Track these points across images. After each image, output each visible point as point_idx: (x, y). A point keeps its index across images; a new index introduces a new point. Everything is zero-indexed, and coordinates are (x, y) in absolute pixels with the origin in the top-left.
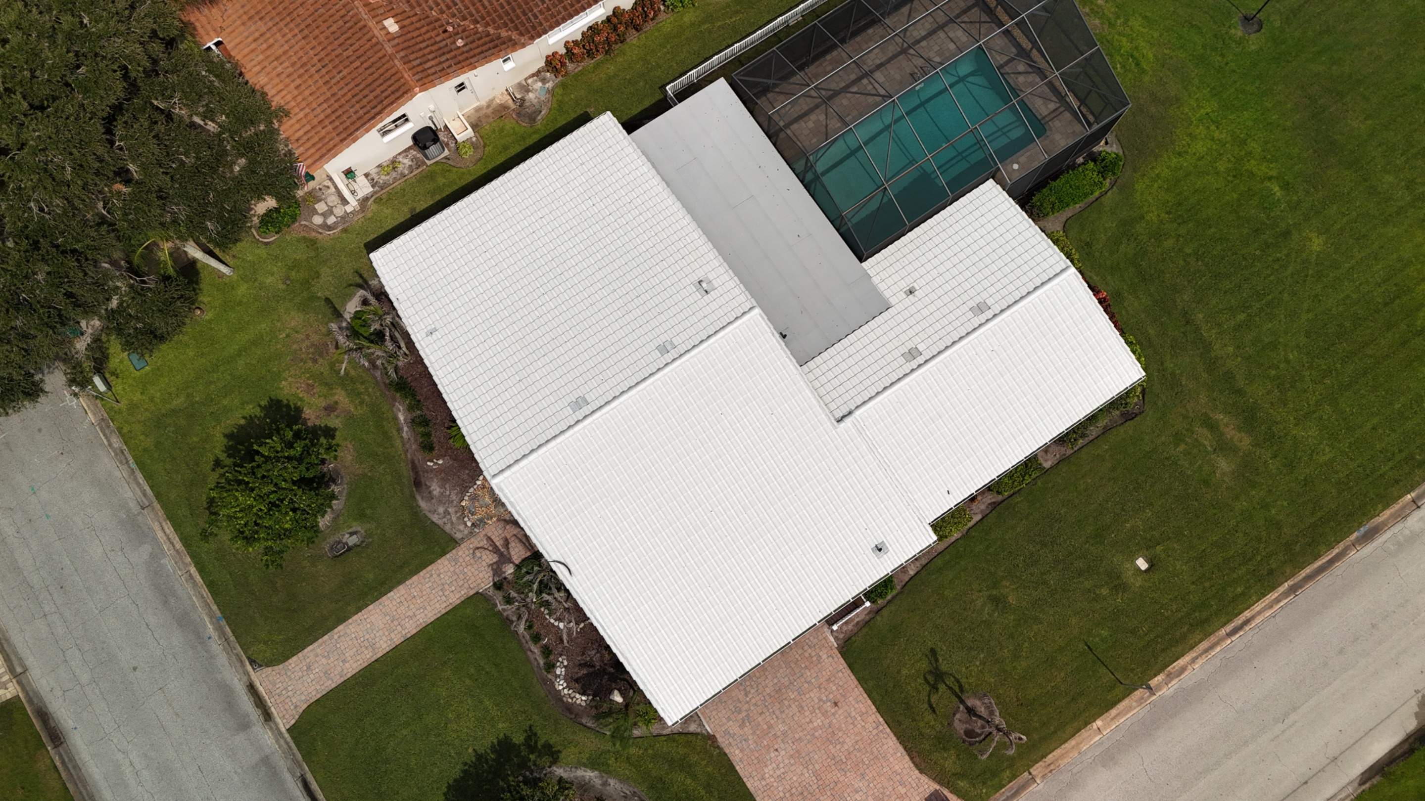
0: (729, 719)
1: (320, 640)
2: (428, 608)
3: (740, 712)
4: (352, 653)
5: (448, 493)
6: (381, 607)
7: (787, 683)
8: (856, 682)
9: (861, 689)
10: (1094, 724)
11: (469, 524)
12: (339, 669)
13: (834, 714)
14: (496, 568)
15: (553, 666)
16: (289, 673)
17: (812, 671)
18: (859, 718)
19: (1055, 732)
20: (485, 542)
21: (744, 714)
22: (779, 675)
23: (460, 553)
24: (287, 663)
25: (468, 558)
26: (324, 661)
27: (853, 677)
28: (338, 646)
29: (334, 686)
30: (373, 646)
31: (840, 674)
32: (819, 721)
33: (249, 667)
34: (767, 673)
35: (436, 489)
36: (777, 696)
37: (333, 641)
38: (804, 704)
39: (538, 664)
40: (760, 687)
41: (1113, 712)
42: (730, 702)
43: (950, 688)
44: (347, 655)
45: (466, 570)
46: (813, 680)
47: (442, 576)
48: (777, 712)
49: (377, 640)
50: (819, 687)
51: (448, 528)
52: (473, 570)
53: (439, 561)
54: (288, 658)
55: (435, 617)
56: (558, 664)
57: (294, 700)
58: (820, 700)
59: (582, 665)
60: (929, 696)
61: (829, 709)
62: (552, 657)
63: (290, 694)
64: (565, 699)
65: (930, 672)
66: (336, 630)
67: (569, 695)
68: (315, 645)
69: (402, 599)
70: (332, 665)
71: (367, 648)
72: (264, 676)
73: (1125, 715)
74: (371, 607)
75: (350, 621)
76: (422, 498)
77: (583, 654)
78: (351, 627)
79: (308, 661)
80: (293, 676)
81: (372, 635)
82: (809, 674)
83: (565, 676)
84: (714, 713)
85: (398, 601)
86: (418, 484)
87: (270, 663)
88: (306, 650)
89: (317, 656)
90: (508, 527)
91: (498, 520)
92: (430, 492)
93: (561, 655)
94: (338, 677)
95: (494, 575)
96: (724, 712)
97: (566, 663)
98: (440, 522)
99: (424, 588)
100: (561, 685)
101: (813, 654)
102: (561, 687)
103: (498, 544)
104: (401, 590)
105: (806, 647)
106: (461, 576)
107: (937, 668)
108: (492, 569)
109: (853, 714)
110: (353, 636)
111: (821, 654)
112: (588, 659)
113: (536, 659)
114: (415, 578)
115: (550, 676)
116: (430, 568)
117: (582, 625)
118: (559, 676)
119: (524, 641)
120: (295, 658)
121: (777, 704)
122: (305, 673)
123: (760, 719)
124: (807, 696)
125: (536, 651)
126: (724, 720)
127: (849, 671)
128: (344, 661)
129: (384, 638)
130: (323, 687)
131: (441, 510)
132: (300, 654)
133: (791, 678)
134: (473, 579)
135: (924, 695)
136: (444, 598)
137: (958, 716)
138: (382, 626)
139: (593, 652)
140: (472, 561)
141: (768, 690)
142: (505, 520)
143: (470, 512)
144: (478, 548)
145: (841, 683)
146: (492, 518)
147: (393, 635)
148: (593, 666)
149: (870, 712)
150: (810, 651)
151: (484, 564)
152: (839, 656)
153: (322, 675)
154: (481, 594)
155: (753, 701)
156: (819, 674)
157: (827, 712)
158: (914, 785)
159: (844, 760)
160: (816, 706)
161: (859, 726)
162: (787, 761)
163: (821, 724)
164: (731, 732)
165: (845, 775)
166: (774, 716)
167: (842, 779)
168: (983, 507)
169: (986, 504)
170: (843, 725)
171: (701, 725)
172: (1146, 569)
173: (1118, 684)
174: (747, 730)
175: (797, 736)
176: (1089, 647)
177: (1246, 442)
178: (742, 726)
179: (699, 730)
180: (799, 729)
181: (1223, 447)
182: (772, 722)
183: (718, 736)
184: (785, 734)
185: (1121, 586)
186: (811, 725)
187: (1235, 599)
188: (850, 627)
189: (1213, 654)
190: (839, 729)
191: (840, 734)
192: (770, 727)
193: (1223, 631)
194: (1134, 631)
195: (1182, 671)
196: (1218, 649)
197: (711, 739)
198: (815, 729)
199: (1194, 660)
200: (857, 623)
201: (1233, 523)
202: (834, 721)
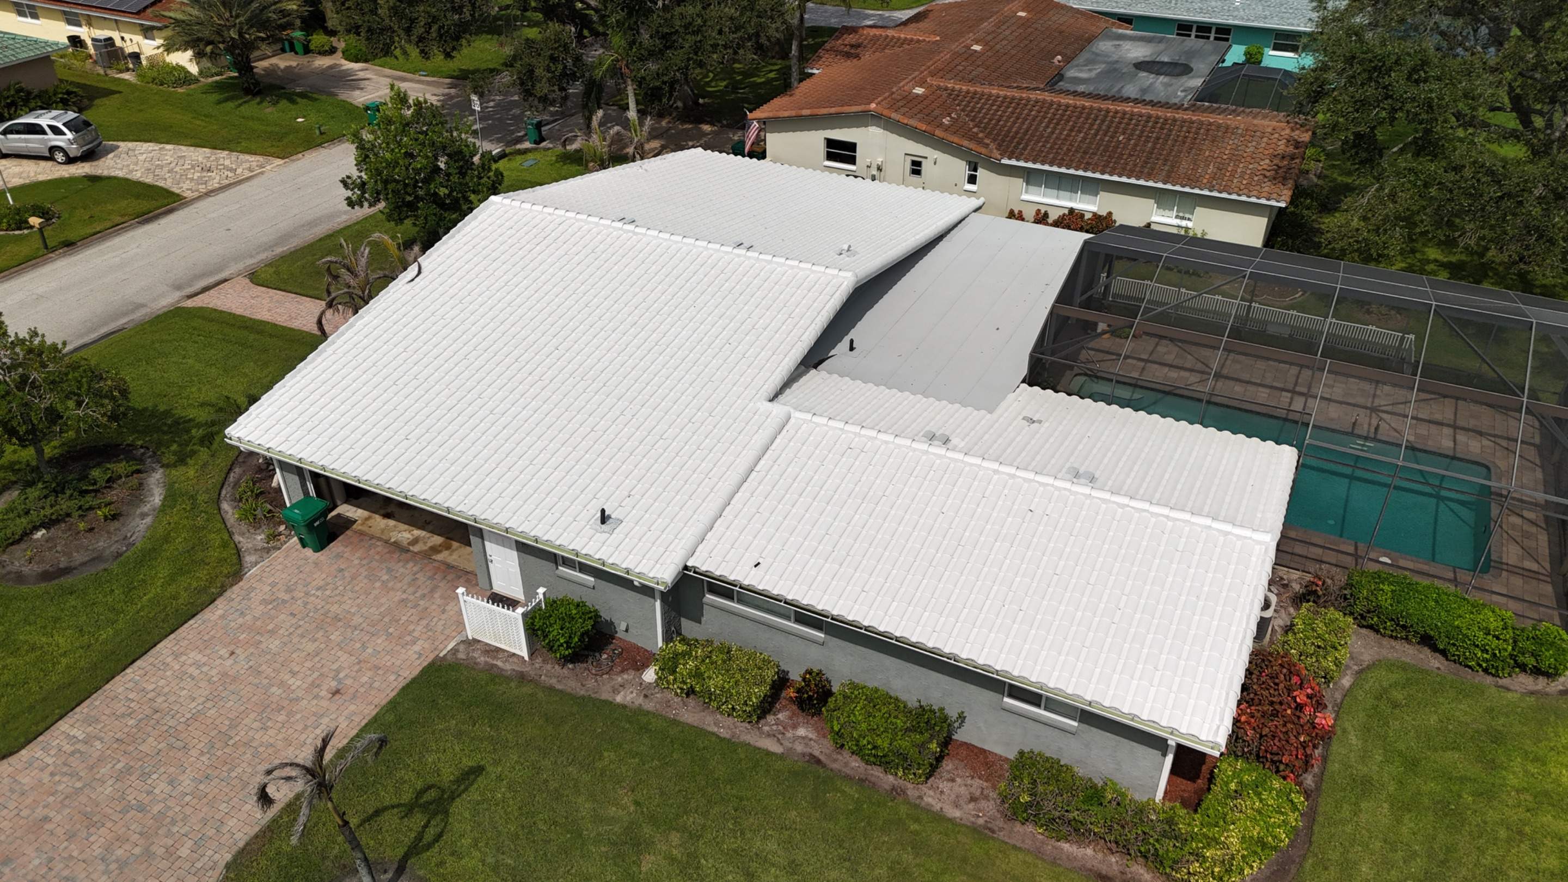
0: (274, 585)
3: (289, 591)
7: (353, 623)
8: (385, 702)
12: (259, 311)
13: (316, 697)
16: (245, 291)
17: (386, 644)
18: (318, 732)
21: (286, 597)
22: (365, 610)
24: (256, 287)
27: (393, 694)
28: (286, 303)
29: (238, 313)
31: (393, 678)
32: (299, 683)
33: (246, 274)
34: (363, 597)
36: (328, 620)
38: (323, 655)
40: (338, 598)
42: (302, 576)
43: (420, 836)
46: (369, 650)
48: (299, 631)
50: (360, 662)
57: (215, 301)
58: (337, 671)
60: (392, 807)
61: (325, 687)
63: (223, 298)
65: (440, 790)
68: (283, 293)
72: (240, 282)
80: (242, 293)
82: (379, 641)
84: (280, 567)
94: (249, 312)
96: (284, 576)
101: (416, 634)
105: (424, 622)
107: (452, 797)
109: (325, 722)
111: (421, 642)
121: (314, 625)
122: (248, 297)
123: (283, 617)
124: (339, 654)
126: (270, 580)
127: (401, 686)
130: (234, 309)
132: (268, 290)
133: (364, 625)
135: (391, 799)
141: (334, 608)
145: (375, 684)
150: (419, 628)
152: (425, 664)
155: (312, 599)
156: (383, 653)
157: (318, 687)
158: (199, 865)
159: (230, 743)
160: (325, 669)
161: (304, 736)
162: (214, 672)
163: (293, 687)
164: (253, 594)
165: (202, 753)
166: (292, 630)
167: (194, 753)
168: (799, 748)
169: (808, 750)
170: (298, 716)
171: (256, 563)
174: (260, 610)
175: (263, 668)
178: (265, 602)
179: (247, 564)
180: (277, 665)
182: (281, 632)
183: (241, 584)
184: (264, 653)
186: (288, 676)
188: (481, 659)
190: (289, 714)
191: (281, 718)
192: (272, 632)
197: (236, 579)
198: (282, 684)
200: (493, 665)
202: (304, 702)
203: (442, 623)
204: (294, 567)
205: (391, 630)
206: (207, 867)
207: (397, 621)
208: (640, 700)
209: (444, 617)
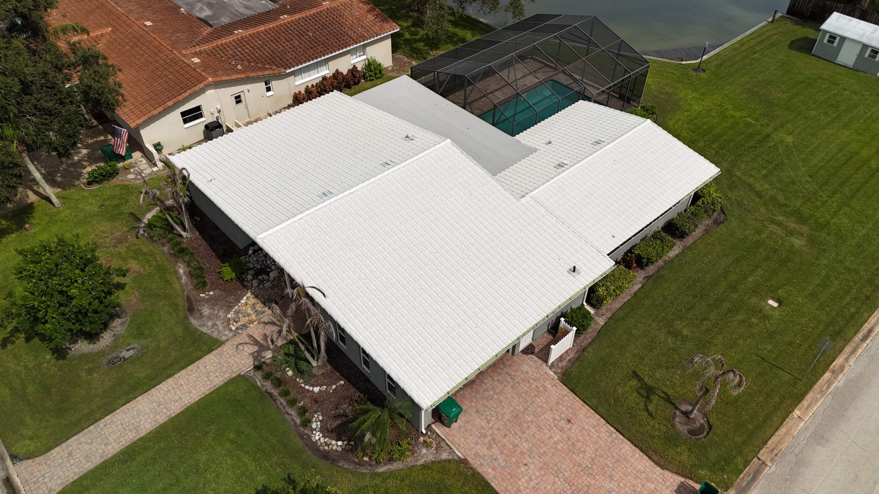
0: (477, 443)
1: (86, 431)
2: (194, 392)
3: (485, 436)
4: (115, 436)
5: (216, 312)
6: (149, 397)
7: (522, 410)
8: (582, 403)
9: (587, 407)
10: (794, 413)
11: (233, 328)
12: (100, 451)
13: (570, 429)
14: (257, 356)
15: (310, 421)
16: (48, 463)
17: (542, 398)
18: (593, 430)
19: (764, 422)
20: (247, 339)
21: (490, 438)
22: (513, 404)
23: (225, 349)
24: (48, 454)
25: (232, 351)
26: (87, 447)
27: (578, 399)
28: (103, 433)
29: (92, 467)
30: (137, 429)
31: (566, 398)
32: (558, 436)
33: (9, 462)
34: (503, 404)
35: (206, 311)
36: (515, 420)
37: (98, 429)
38: (541, 424)
39: (295, 423)
40: (499, 415)
41: (805, 403)
42: (474, 430)
43: (663, 397)
44: (110, 439)
45: (229, 360)
46: (544, 405)
47: (208, 367)
48: (519, 433)
49: (142, 422)
50: (551, 410)
51: (215, 335)
52: (236, 359)
53: (206, 357)
54: (51, 448)
55: (200, 398)
56: (314, 419)
57: (49, 485)
58: (554, 419)
59: (335, 417)
60: (646, 405)
61: (564, 426)
62: (307, 414)
63: (47, 480)
64: (321, 448)
65: (641, 388)
66: (103, 420)
67: (326, 443)
68: (81, 434)
69: (170, 388)
70: (94, 449)
71: (131, 431)
72: (22, 468)
73: (816, 404)
74: (140, 398)
75: (118, 411)
76: (194, 318)
77: (337, 408)
78: (117, 416)
79: (70, 449)
80: (52, 464)
81: (138, 420)
82: (539, 400)
83: (321, 428)
84: (462, 440)
85: (166, 390)
86: (191, 310)
87: (30, 456)
88: (70, 441)
89: (80, 443)
90: (267, 327)
91: (259, 323)
92: (201, 314)
93: (316, 413)
94: (98, 458)
95: (254, 360)
96: (471, 438)
97: (321, 418)
98: (209, 332)
99: (191, 377)
100: (317, 436)
101: (539, 385)
102: (317, 438)
103: (258, 339)
104: (170, 381)
105: (532, 381)
106: (225, 365)
107: (645, 384)
108: (253, 356)
109: (586, 427)
110: (119, 422)
111: (545, 384)
112: (341, 411)
113: (293, 420)
114: (183, 372)
115: (306, 431)
116: (197, 362)
117: (334, 387)
118: (315, 429)
119: (281, 407)
120: (57, 449)
121: (517, 427)
122: (66, 459)
123: (505, 441)
124: (543, 417)
125: (293, 413)
126: (472, 445)
127: (573, 395)
128: (106, 445)
129: (149, 421)
130: (81, 470)
131: (210, 324)
132: (64, 445)
133: (525, 405)
134: (236, 365)
135: (642, 405)
136: (209, 383)
137: (677, 420)
138: (149, 411)
139: (346, 406)
140: (235, 353)
141: (507, 417)
142: (264, 323)
143: (234, 321)
144: (241, 344)
145: (569, 405)
146: (253, 323)
147: (158, 417)
148: (346, 416)
149: (601, 424)
150: (535, 383)
151: (246, 354)
152: (561, 384)
153: (82, 459)
154: (243, 375)
155: (496, 426)
156: (548, 400)
157: (562, 428)
158: (661, 480)
159: (590, 466)
160: (552, 425)
161: (594, 436)
162: (537, 473)
163: (560, 438)
164: (481, 454)
165: (594, 478)
166: (517, 437)
167: (593, 482)
168: (641, 280)
169: (642, 278)
170: (580, 437)
171: (452, 452)
172: (778, 307)
173: (798, 381)
174: (495, 451)
175: (542, 451)
176: (761, 358)
177: (805, 229)
178: (490, 448)
179: (451, 457)
180: (542, 445)
181: (792, 233)
182: (516, 442)
183: (469, 459)
184: (530, 450)
185: (766, 317)
186: (552, 440)
187: (852, 316)
188: (564, 363)
189: (859, 354)
190: (578, 441)
191: (580, 445)
192: (515, 446)
193: (857, 339)
194: (790, 343)
195: (842, 368)
196: (860, 351)
197: (464, 462)
198: (556, 443)
199: (847, 360)
200: (570, 360)
201: (824, 273)
202: (572, 435)
203: (535, 374)
204: (466, 433)
205: (533, 395)
206: (663, 477)
207: (527, 391)
208: (605, 317)
209: (531, 373)
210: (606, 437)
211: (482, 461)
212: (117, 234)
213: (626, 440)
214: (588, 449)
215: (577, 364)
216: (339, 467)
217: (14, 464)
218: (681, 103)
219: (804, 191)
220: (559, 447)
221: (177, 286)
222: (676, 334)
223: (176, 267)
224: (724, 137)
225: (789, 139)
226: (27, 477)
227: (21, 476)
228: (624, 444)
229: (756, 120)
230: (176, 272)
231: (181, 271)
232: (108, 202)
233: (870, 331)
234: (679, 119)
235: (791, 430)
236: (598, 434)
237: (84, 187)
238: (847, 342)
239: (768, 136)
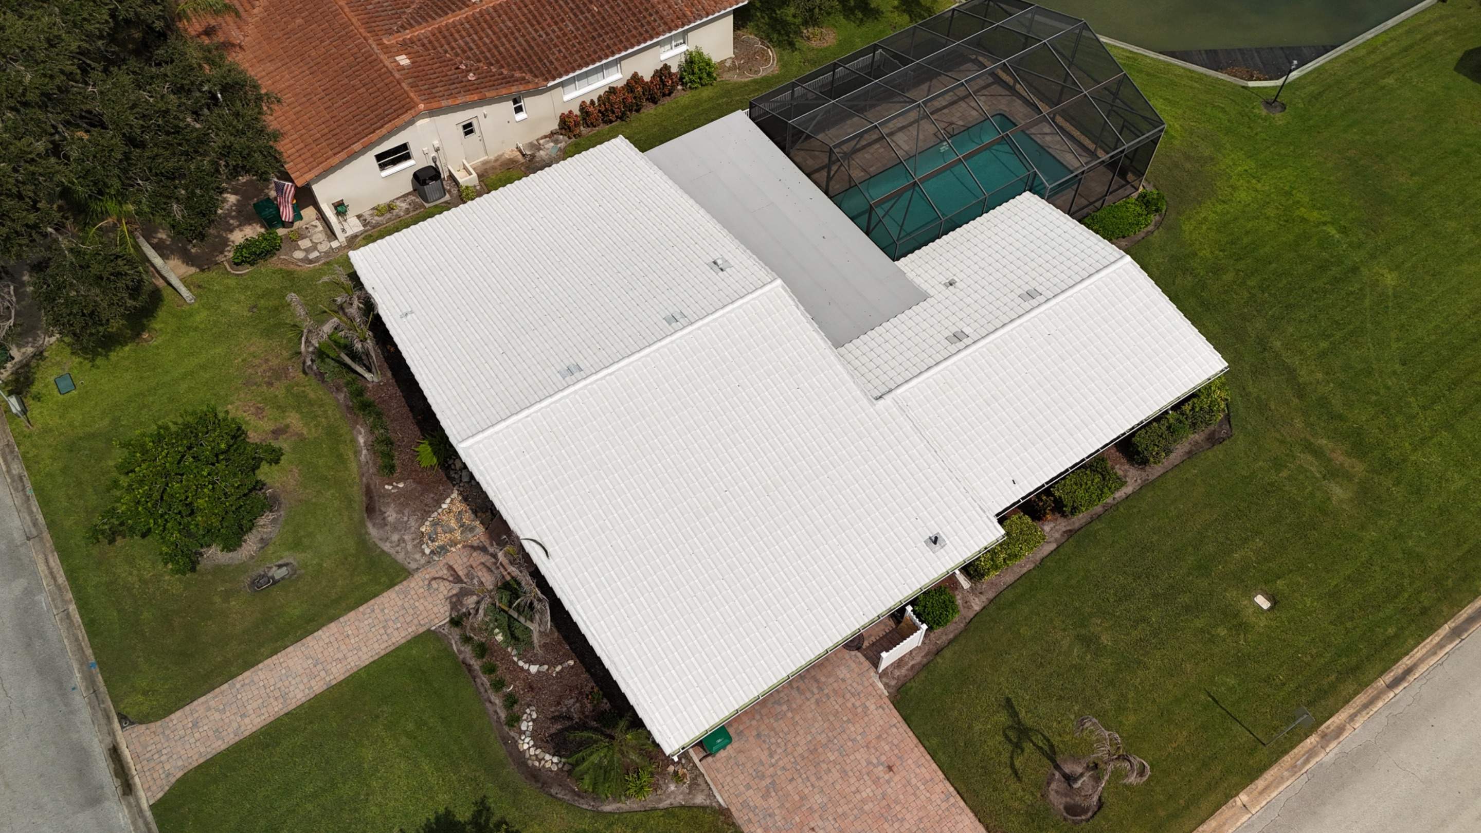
0: (748, 787)
1: (217, 690)
2: (364, 649)
3: (763, 777)
4: (255, 705)
5: (406, 519)
6: (303, 649)
7: (824, 741)
8: (916, 741)
9: (922, 749)
10: (1237, 799)
11: (427, 551)
12: (235, 725)
13: (888, 782)
14: (456, 602)
15: (518, 719)
16: (167, 732)
17: (857, 725)
18: (922, 787)
19: (1187, 807)
20: (445, 572)
21: (769, 781)
22: (813, 730)
23: (412, 585)
24: (167, 719)
25: (422, 590)
26: (217, 716)
27: (911, 734)
28: (239, 696)
29: (223, 747)
30: (284, 696)
31: (894, 730)
32: (868, 790)
33: (116, 725)
34: (798, 728)
35: (391, 515)
36: (811, 757)
37: (233, 691)
38: (848, 768)
39: (499, 718)
40: (790, 745)
41: (1260, 783)
42: (749, 765)
43: (1040, 748)
44: (249, 707)
45: (417, 604)
46: (859, 738)
47: (386, 611)
48: (813, 779)
49: (292, 688)
50: (867, 747)
51: (400, 557)
52: (426, 604)
53: (385, 594)
54: (171, 712)
55: (371, 660)
56: (525, 717)
57: (167, 767)
58: (869, 763)
59: (555, 719)
60: (1012, 758)
61: (881, 775)
62: (516, 708)
63: (164, 758)
64: (530, 762)
65: (1010, 727)
66: (240, 678)
67: (536, 755)
68: (210, 696)
69: (332, 639)
70: (227, 721)
71: (276, 699)
72: (133, 735)
73: (1277, 787)
74: (291, 649)
75: (261, 666)
76: (374, 525)
77: (559, 703)
78: (260, 673)
79: (196, 715)
80: (172, 736)
81: (286, 684)
82: (853, 729)
83: (532, 732)
84: (729, 779)
85: (327, 641)
86: (371, 509)
87: (144, 719)
88: (195, 703)
89: (209, 709)
90: (475, 554)
91: (464, 547)
92: (384, 519)
93: (529, 706)
94: (232, 736)
95: (452, 609)
96: (741, 777)
97: (534, 716)
98: (392, 551)
99: (362, 625)
100: (525, 744)
101: (858, 704)
102: (526, 746)
103: (460, 573)
104: (333, 627)
105: (848, 696)
106: (411, 611)
107: (1019, 723)
108: (451, 602)
109: (914, 781)
110: (261, 684)
111: (868, 704)
112: (564, 709)
113: (496, 712)
114: (352, 614)
115: (512, 734)
116: (373, 602)
117: (559, 668)
118: (524, 733)
119: (482, 690)
120: (178, 714)
121: (812, 768)
122: (189, 731)
123: (790, 787)
124: (852, 757)
125: (497, 701)
126: (742, 788)
127: (905, 726)
128: (243, 716)
129: (301, 687)
130: (209, 750)
131: (395, 537)
132: (187, 708)
133: (830, 734)
134: (425, 614)
135: (1005, 757)
136: (385, 637)
137: (1054, 786)
138: (301, 671)
139: (572, 701)
140: (426, 594)
141: (800, 750)
142: (472, 547)
143: (430, 539)
144: (435, 579)
145: (895, 742)
146: (456, 545)
147: (313, 683)
148: (570, 718)
149: (937, 780)
150: (853, 700)
151: (441, 596)
152: (892, 706)
153: (211, 733)
154: (434, 632)
155: (781, 763)
156: (867, 729)
157: (878, 778)
160: (864, 771)
161: (922, 797)
163: (871, 794)
164: (751, 804)
166: (808, 784)
168: (1057, 535)
169: (1060, 532)
170: (901, 797)
171: (711, 795)
172: (1269, 610)
173: (1261, 746)
174: (773, 802)
175: (840, 810)
176: (1214, 699)
177: (1359, 468)
178: (766, 796)
179: (708, 802)
180: (842, 801)
181: (1334, 473)
182: (806, 791)
183: (733, 810)
184: (824, 807)
185: (1241, 626)
186: (858, 796)
187: (1387, 642)
188: (904, 671)
189: (1375, 709)
190: (897, 802)
191: (898, 808)
192: (803, 798)
193: (1381, 683)
194: (1268, 680)
195: (1340, 730)
196: (1380, 704)
197: (724, 813)
198: (864, 801)
199: (1352, 718)
200: (913, 666)
201: (1365, 555)
202: (889, 790)
203: (855, 685)
204: (735, 768)
205: (845, 719)
207: (837, 712)
208: (984, 598)
209: (849, 682)
210: (939, 802)
211: (751, 815)
212: (274, 362)
213: (968, 811)
214: (908, 816)
215: (923, 675)
216: (551, 795)
217: (122, 727)
218: (1218, 184)
219: (1382, 391)
220: (866, 808)
221: (354, 467)
222: (1088, 641)
223: (355, 432)
224: (1274, 265)
225: (1390, 279)
226: (139, 750)
227: (132, 747)
228: (964, 816)
229: (1343, 231)
230: (354, 441)
231: (361, 440)
232: (262, 301)
233: (1409, 671)
234: (1205, 219)
235: (1224, 824)
236: (928, 795)
237: (229, 269)
238: (1362, 686)
239: (1355, 270)
